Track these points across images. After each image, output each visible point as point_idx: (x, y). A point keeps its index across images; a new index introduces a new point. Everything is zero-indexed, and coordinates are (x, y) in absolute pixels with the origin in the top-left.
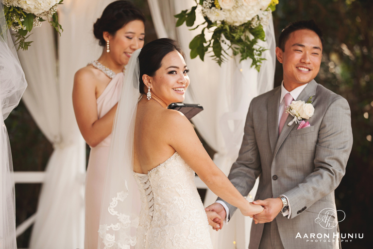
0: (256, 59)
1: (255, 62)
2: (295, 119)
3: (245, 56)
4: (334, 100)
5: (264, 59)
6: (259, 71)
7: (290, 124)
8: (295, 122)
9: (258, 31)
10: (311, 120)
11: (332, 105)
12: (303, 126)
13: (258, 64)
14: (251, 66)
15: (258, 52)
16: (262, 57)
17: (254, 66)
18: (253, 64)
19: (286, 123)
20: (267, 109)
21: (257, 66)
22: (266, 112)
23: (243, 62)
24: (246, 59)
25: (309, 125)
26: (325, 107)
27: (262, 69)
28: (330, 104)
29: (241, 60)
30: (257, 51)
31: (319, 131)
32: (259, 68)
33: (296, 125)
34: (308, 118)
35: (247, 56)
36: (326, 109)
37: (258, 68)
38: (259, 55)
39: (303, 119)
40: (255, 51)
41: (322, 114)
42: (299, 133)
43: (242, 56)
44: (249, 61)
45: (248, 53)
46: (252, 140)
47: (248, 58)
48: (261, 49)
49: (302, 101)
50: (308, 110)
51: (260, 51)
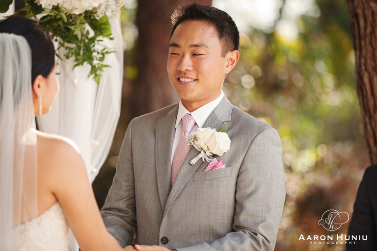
0: (97, 66)
1: (94, 70)
2: (202, 155)
3: (81, 61)
4: (261, 130)
5: (107, 66)
6: (98, 83)
7: (194, 161)
8: (202, 158)
9: (104, 24)
10: (226, 159)
11: (259, 137)
12: (214, 167)
13: (98, 72)
14: (89, 76)
15: (100, 56)
16: (105, 62)
17: (93, 76)
18: (91, 73)
19: (187, 160)
20: (155, 135)
21: (96, 76)
22: (153, 140)
23: (77, 69)
24: (82, 64)
25: (224, 166)
26: (248, 140)
27: (104, 80)
28: (255, 135)
29: (76, 65)
30: (98, 53)
31: (238, 176)
32: (99, 79)
33: (203, 164)
34: (222, 155)
35: (84, 60)
36: (249, 143)
37: (97, 78)
38: (102, 59)
39: (214, 156)
40: (95, 54)
41: (243, 151)
42: (208, 177)
43: (77, 60)
44: (87, 67)
45: (85, 57)
46: (128, 181)
47: (85, 63)
48: (105, 51)
49: (212, 128)
50: (222, 143)
51: (103, 54)
